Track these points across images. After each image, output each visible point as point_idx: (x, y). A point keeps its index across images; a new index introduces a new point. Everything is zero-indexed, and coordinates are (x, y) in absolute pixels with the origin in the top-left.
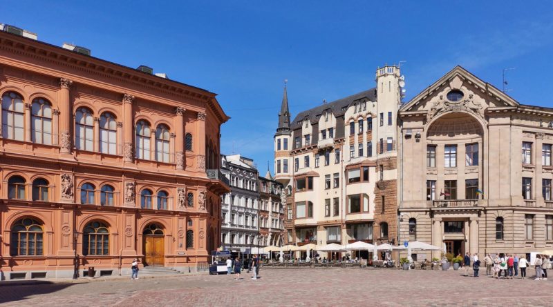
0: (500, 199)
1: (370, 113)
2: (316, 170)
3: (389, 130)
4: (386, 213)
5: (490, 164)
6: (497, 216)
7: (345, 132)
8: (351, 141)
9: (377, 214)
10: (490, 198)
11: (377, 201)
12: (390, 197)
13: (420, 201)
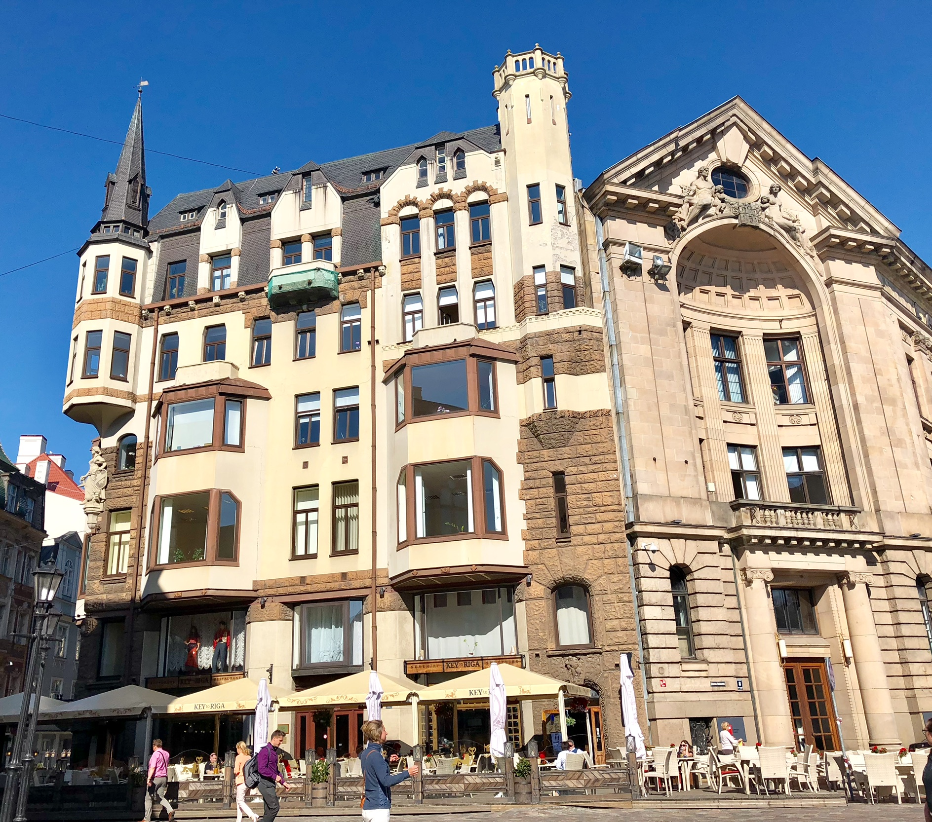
0: (907, 513)
1: (483, 188)
2: (257, 377)
3: (565, 240)
4: (575, 540)
5: (861, 399)
6: (918, 572)
7: (384, 245)
8: (407, 277)
9: (535, 543)
10: (882, 508)
11: (534, 492)
12: (592, 476)
13: (695, 501)
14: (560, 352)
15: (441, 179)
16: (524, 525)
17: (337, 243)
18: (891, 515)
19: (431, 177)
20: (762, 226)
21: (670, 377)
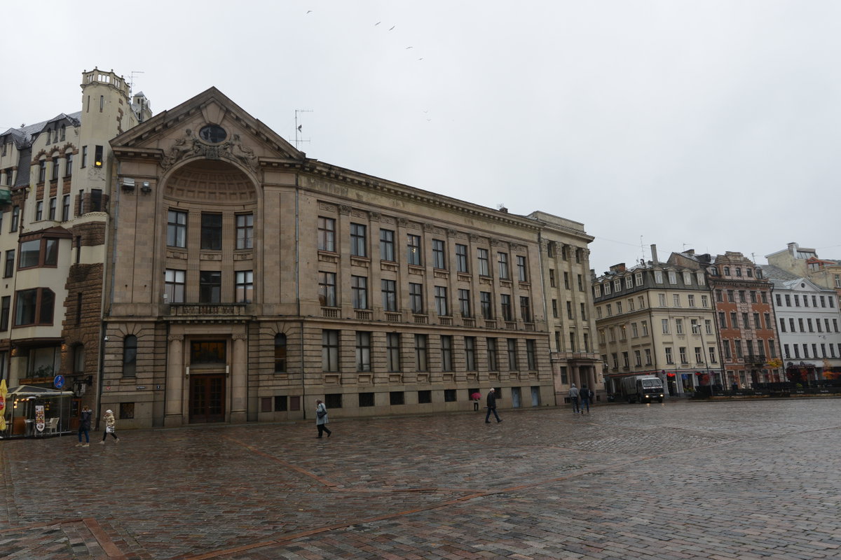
0: (280, 304)
1: (71, 146)
3: (97, 176)
4: (82, 325)
5: (266, 247)
6: (277, 332)
7: (31, 175)
8: (39, 193)
9: (67, 326)
10: (265, 302)
11: (70, 303)
12: (90, 295)
13: (145, 305)
14: (84, 235)
15: (56, 141)
16: (64, 318)
17: (14, 173)
18: (270, 306)
19: (52, 140)
20: (222, 159)
21: (145, 244)
